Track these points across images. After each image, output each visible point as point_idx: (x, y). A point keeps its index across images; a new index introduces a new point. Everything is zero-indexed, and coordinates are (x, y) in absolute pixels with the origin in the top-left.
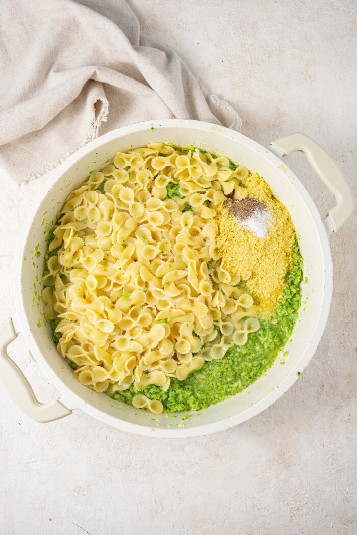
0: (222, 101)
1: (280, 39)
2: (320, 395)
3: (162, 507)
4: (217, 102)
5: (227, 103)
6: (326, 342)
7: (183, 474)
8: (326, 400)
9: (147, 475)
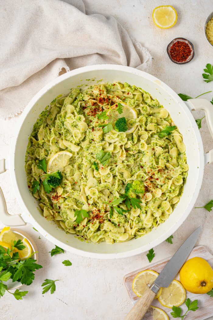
0: (143, 48)
1: (184, 4)
2: (204, 222)
3: (110, 289)
4: (140, 48)
5: (146, 49)
6: (208, 191)
7: (123, 269)
8: (208, 226)
9: (101, 270)
